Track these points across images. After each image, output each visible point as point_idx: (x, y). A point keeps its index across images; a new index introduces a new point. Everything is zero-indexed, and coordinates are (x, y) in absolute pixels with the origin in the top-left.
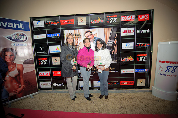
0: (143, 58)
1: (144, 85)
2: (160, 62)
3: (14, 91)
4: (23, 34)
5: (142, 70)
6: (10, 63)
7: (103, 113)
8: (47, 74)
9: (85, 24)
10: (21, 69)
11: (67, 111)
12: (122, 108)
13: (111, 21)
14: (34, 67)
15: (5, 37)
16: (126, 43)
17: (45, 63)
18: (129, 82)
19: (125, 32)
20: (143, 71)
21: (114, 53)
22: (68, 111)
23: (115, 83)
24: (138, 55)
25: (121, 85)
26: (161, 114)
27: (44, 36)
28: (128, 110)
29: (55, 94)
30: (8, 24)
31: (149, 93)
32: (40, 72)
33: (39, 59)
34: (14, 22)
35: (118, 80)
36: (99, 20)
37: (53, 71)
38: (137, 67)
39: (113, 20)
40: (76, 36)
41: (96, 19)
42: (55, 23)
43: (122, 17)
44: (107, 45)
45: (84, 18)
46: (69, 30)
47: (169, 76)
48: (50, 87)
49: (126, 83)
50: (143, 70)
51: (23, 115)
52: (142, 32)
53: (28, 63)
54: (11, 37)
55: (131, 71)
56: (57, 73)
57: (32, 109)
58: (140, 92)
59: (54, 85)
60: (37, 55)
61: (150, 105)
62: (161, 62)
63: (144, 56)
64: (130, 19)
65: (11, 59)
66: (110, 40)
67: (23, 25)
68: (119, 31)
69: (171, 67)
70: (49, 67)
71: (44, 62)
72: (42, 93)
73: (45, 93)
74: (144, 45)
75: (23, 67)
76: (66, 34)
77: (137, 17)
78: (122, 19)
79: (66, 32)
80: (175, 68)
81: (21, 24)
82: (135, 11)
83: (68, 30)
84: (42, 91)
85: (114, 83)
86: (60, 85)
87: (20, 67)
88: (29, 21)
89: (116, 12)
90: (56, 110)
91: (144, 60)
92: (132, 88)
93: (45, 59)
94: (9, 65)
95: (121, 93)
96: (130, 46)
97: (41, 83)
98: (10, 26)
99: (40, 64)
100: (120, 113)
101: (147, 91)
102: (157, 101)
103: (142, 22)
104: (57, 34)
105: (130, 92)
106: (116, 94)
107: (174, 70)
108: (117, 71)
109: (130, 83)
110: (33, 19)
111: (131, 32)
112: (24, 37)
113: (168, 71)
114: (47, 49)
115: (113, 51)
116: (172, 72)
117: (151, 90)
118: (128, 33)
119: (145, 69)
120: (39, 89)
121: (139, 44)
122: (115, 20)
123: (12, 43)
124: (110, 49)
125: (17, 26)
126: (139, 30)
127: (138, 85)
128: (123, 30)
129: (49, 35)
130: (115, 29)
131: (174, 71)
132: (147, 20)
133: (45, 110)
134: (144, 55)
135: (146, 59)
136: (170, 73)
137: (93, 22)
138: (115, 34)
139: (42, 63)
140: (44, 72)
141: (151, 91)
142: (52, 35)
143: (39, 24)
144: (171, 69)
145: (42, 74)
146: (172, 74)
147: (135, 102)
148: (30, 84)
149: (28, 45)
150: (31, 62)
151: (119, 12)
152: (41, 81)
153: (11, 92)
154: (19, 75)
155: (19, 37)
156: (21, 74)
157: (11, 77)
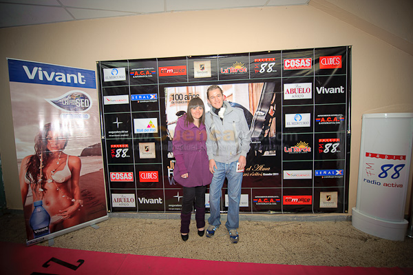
0: (331, 147)
1: (334, 204)
2: (367, 155)
3: (61, 213)
4: (83, 95)
5: (329, 173)
6: (57, 154)
7: (246, 261)
8: (128, 177)
9: (209, 75)
10: (76, 167)
11: (171, 256)
12: (287, 253)
13: (263, 68)
14: (100, 163)
15: (49, 100)
16: (293, 116)
17: (124, 155)
18: (301, 197)
19: (293, 91)
20: (331, 175)
21: (268, 134)
22: (173, 255)
23: (272, 200)
24: (320, 140)
25: (285, 203)
26: (370, 266)
27: (123, 99)
28: (299, 257)
29: (144, 220)
30: (55, 76)
31: (346, 222)
32: (112, 174)
33: (112, 146)
34: (66, 70)
35: (277, 192)
36: (238, 68)
37: (140, 172)
38: (319, 166)
39: (267, 68)
41: (231, 65)
42: (148, 73)
43: (286, 62)
44: (255, 117)
45: (207, 64)
46: (177, 88)
47: (387, 185)
48: (133, 205)
49: (295, 200)
50: (331, 173)
51: (81, 262)
52: (327, 92)
53: (90, 155)
54: (60, 101)
55: (306, 174)
56: (149, 176)
57: (99, 250)
58: (326, 220)
59: (141, 202)
60: (107, 137)
61: (347, 248)
62: (370, 155)
63: (333, 143)
64: (303, 66)
65: (59, 145)
66: (259, 109)
67: (83, 77)
68: (278, 90)
69: (391, 166)
70: (132, 163)
71: (121, 153)
72: (116, 219)
73: (121, 219)
74: (332, 118)
75: (80, 163)
76: (168, 95)
77: (317, 61)
78: (286, 66)
79: (170, 91)
80: (398, 169)
81: (79, 74)
82: (312, 49)
83: (174, 88)
84: (117, 214)
85: (269, 199)
86: (153, 201)
87: (74, 162)
88: (95, 69)
89: (272, 52)
90: (149, 253)
91: (334, 150)
92: (309, 211)
93: (123, 146)
94: (53, 158)
95: (284, 221)
96: (303, 120)
97: (115, 196)
98: (60, 79)
99: (113, 156)
100: (282, 262)
101: (342, 220)
102: (362, 240)
103: (327, 71)
104: (151, 95)
105: (303, 221)
106: (274, 224)
107: (397, 172)
108: (274, 174)
109: (304, 201)
110: (102, 65)
111: (305, 91)
112: (85, 100)
113: (384, 175)
114: (129, 126)
115: (267, 132)
116: (392, 177)
117: (351, 216)
118: (298, 94)
119: (337, 169)
120: (109, 209)
121: (321, 117)
122: (270, 68)
123: (60, 113)
124: (261, 127)
125: (72, 78)
126: (321, 88)
127: (322, 205)
128: (287, 87)
129: (135, 97)
130: (272, 86)
131: (396, 175)
132: (338, 67)
133: (126, 253)
134: (334, 140)
135: (337, 149)
136: (388, 180)
137: (225, 71)
138: (271, 96)
139: (118, 153)
140: (121, 174)
141: (350, 219)
142: (140, 97)
143: (115, 75)
144: (391, 172)
145: (117, 177)
146: (394, 181)
147: (314, 242)
148: (92, 198)
149: (92, 118)
150: (96, 153)
151: (279, 52)
152: (113, 192)
153: (54, 214)
154: (72, 178)
155: (76, 102)
156: (76, 177)
157: (57, 183)
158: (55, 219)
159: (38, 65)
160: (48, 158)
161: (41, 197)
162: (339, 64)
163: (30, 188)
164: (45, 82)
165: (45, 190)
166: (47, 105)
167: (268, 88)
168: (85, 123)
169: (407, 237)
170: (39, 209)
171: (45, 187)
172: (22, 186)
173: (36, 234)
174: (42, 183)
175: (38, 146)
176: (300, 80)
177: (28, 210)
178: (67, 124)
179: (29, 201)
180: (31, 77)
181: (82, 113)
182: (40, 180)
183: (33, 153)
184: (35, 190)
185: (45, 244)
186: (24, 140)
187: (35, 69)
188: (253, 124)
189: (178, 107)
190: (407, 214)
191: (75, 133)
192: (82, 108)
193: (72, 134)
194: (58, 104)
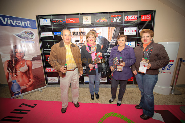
3: (25, 85)
4: (31, 32)
6: (21, 59)
7: (105, 103)
8: (54, 70)
9: (90, 23)
10: (30, 65)
13: (115, 20)
14: (41, 63)
15: (14, 34)
16: (128, 42)
19: (128, 31)
27: (50, 34)
30: (16, 22)
32: (47, 69)
33: (46, 56)
34: (21, 20)
36: (104, 19)
39: (117, 20)
40: (81, 35)
41: (100, 18)
42: (61, 21)
43: (126, 17)
45: (89, 17)
46: (75, 29)
47: (165, 73)
48: (57, 82)
51: (36, 105)
53: (36, 60)
54: (20, 35)
57: (43, 100)
60: (44, 52)
64: (133, 19)
65: (21, 55)
66: (113, 39)
67: (30, 23)
68: (122, 30)
72: (50, 87)
73: (52, 88)
75: (32, 63)
77: (140, 17)
78: (126, 19)
79: (72, 31)
80: (170, 66)
81: (28, 22)
82: (138, 11)
83: (73, 29)
84: (49, 85)
87: (29, 63)
88: (36, 19)
89: (120, 12)
92: (132, 84)
94: (19, 61)
96: (132, 45)
97: (49, 78)
98: (19, 24)
99: (47, 60)
103: (144, 22)
105: (129, 87)
107: (170, 67)
109: (130, 79)
110: (39, 17)
111: (133, 31)
112: (32, 34)
113: (164, 68)
116: (167, 69)
118: (130, 32)
120: (47, 83)
122: (118, 20)
123: (20, 40)
125: (25, 24)
126: (141, 30)
128: (126, 29)
129: (55, 33)
130: (119, 28)
131: (169, 68)
132: (149, 20)
133: (54, 101)
137: (98, 21)
138: (118, 33)
140: (51, 68)
142: (58, 33)
143: (45, 22)
144: (167, 67)
145: (49, 70)
146: (167, 71)
147: (133, 96)
148: (39, 79)
149: (36, 43)
150: (39, 59)
151: (122, 12)
152: (48, 76)
153: (22, 86)
154: (29, 70)
155: (27, 35)
156: (30, 70)
157: (22, 72)
158: (23, 88)
159: (7, 17)
160: (17, 61)
161: (15, 78)
162: (150, 18)
163: (10, 75)
164: (12, 25)
165: (17, 75)
166: (14, 36)
167: (117, 29)
168: (33, 45)
169: (170, 93)
170: (15, 84)
171: (17, 74)
172: (6, 74)
173: (15, 94)
174: (15, 73)
175: (12, 56)
176: (131, 26)
177: (10, 84)
178: (24, 46)
179: (10, 80)
180: (5, 23)
181: (31, 40)
182: (14, 71)
183: (10, 59)
184: (12, 75)
185: (19, 98)
186: (5, 53)
187: (6, 19)
188: (109, 46)
189: (76, 38)
190: (172, 84)
191: (28, 50)
192: (30, 38)
193: (27, 50)
194: (19, 36)
